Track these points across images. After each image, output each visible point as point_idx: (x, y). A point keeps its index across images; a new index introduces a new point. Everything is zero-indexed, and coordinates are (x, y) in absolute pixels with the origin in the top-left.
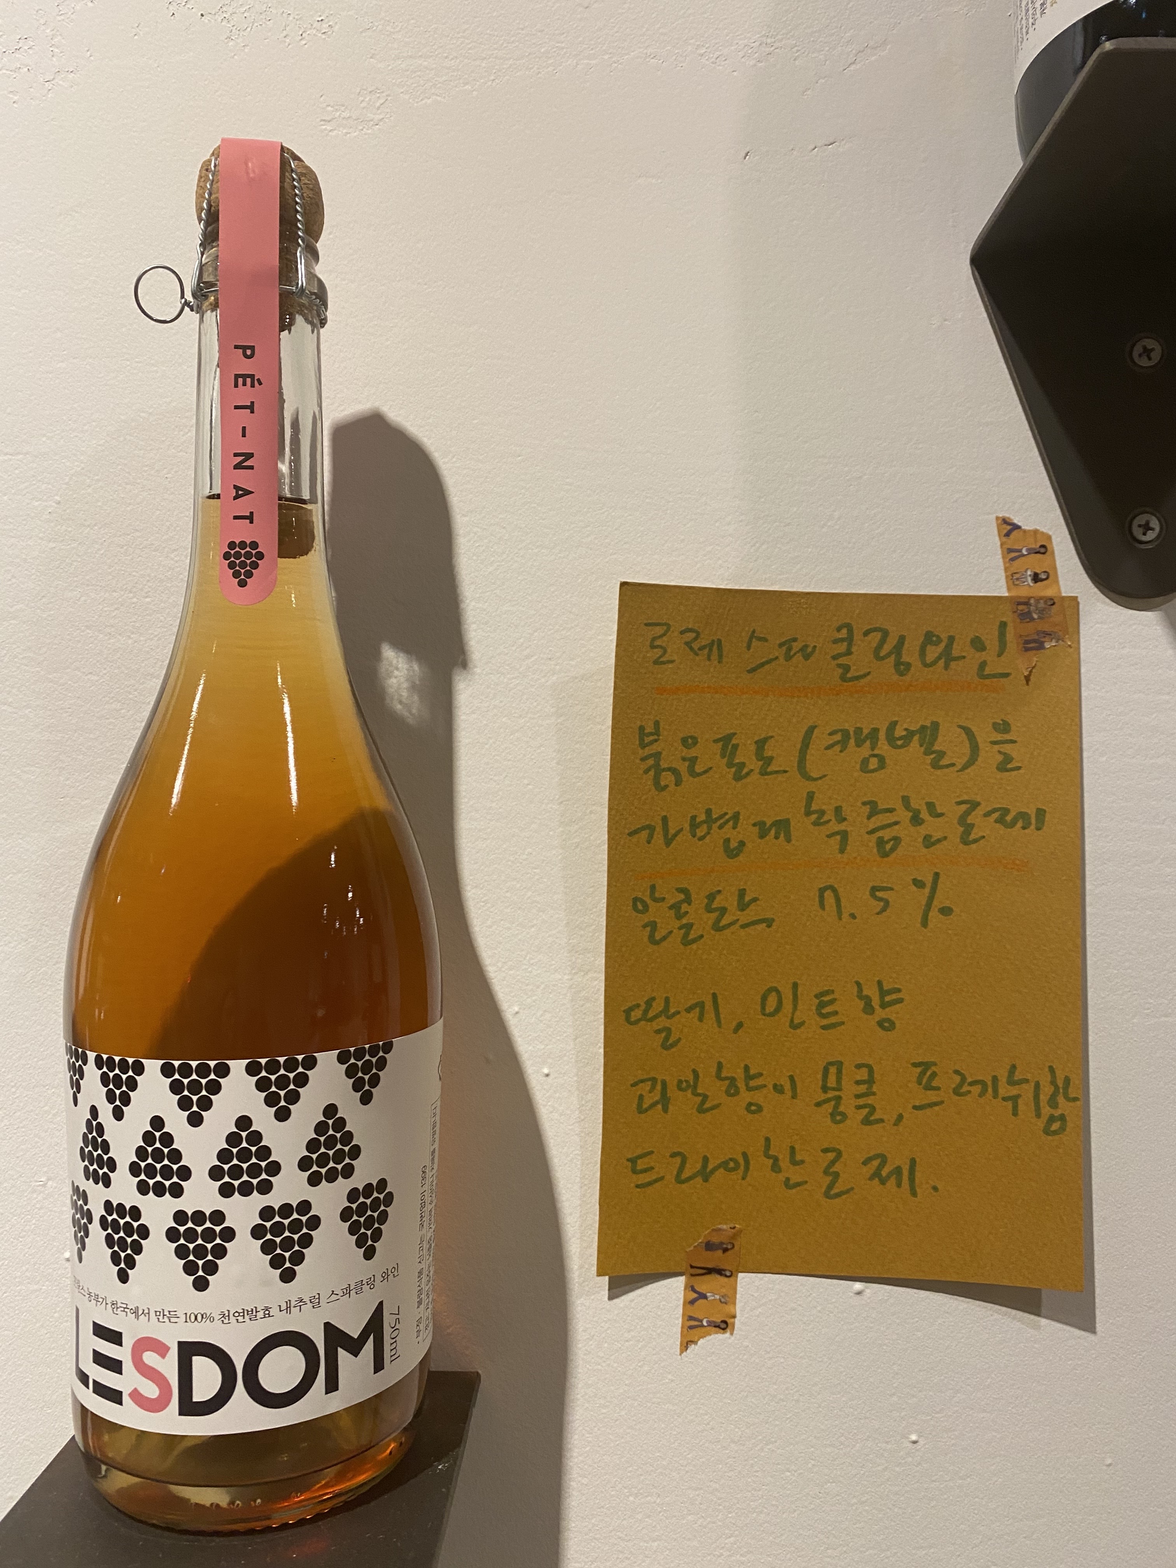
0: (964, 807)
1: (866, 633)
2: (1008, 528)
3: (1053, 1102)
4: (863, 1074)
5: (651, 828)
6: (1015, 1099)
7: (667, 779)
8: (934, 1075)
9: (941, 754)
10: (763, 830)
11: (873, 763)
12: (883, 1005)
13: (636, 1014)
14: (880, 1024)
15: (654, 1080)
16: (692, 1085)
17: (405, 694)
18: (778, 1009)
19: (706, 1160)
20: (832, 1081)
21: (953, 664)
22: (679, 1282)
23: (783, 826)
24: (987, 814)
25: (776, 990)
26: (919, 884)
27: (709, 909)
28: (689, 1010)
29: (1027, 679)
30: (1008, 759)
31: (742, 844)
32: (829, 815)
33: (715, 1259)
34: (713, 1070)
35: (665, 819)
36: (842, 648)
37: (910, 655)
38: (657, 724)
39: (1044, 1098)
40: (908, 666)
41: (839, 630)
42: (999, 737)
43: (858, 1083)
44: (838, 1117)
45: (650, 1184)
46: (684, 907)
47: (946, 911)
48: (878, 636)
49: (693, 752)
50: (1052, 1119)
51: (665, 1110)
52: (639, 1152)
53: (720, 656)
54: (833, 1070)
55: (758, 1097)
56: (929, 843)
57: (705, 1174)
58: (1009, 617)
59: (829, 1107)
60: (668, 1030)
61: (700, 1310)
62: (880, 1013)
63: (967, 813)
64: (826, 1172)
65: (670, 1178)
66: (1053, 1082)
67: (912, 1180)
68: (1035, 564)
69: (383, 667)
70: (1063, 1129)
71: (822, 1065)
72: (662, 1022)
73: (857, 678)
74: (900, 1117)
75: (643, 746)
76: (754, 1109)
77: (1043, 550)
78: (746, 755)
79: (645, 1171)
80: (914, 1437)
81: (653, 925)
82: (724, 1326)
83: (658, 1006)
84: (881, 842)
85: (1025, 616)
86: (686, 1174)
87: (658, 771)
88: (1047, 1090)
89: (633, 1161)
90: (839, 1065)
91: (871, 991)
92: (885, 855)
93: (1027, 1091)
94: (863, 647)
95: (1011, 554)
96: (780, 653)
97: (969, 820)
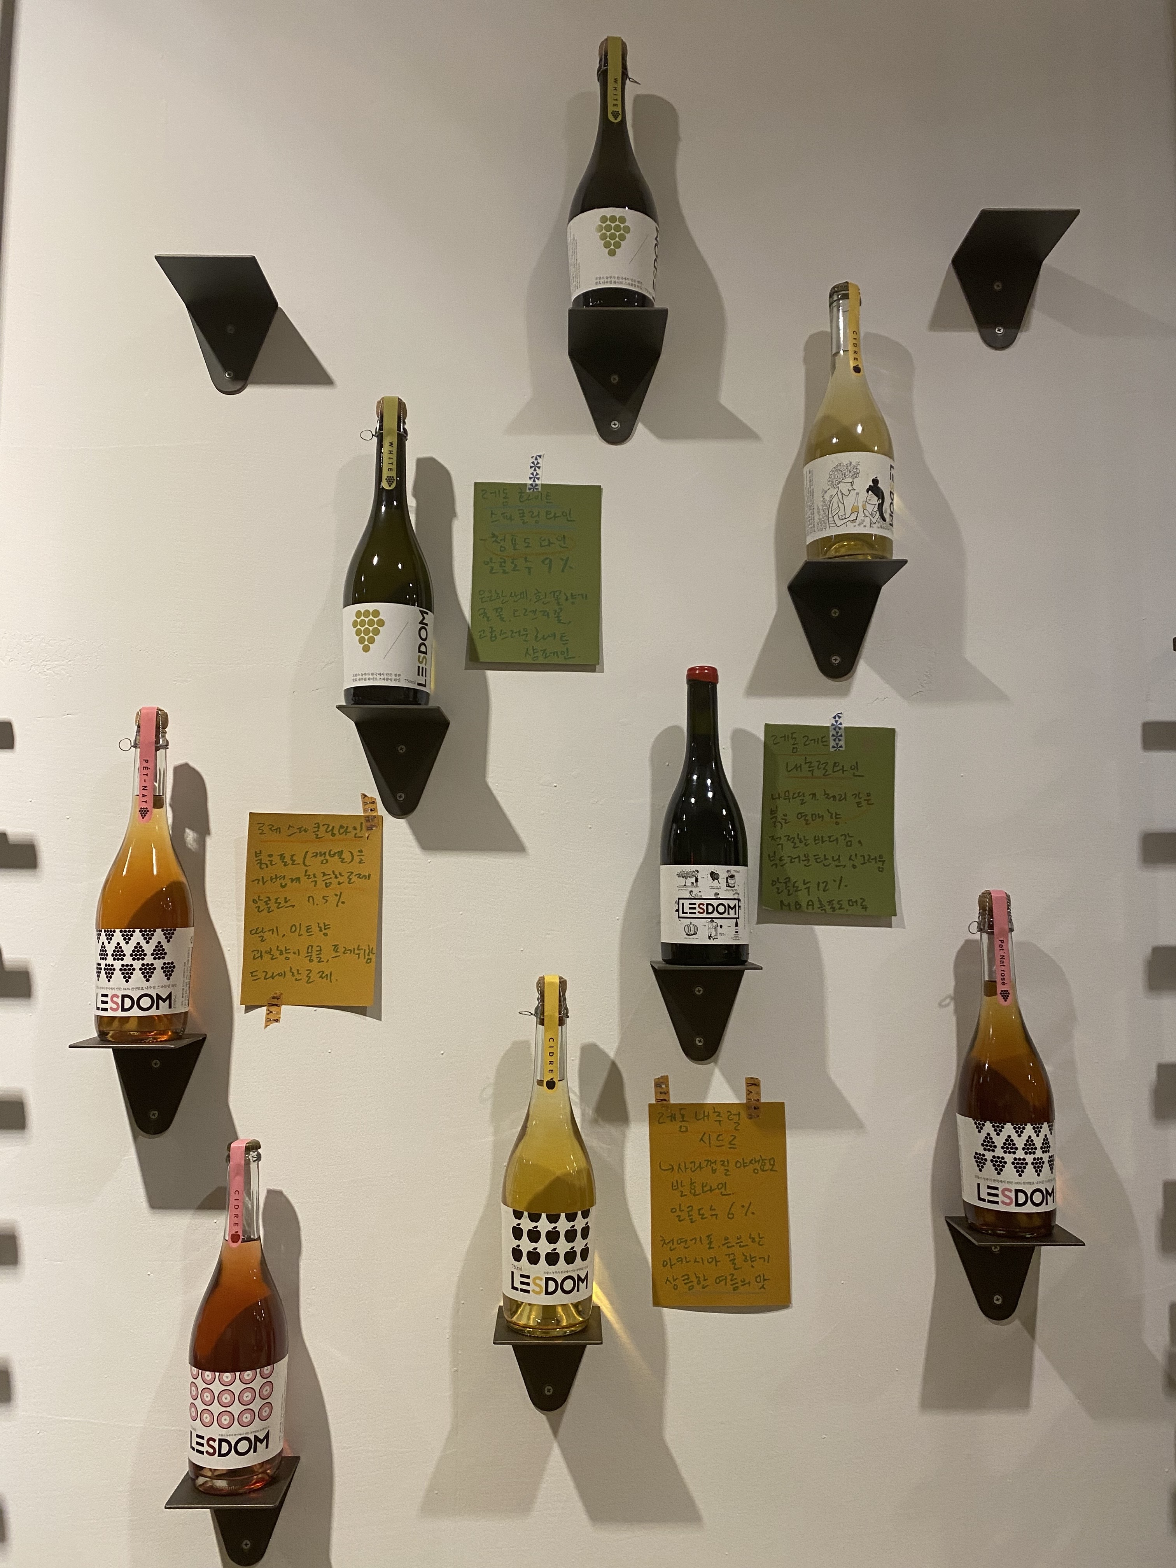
0: (349, 874)
1: (323, 825)
2: (364, 796)
3: (369, 955)
4: (318, 949)
5: (259, 880)
6: (359, 954)
7: (264, 866)
8: (338, 948)
9: (344, 859)
10: (292, 880)
11: (325, 861)
12: (325, 929)
13: (253, 932)
14: (324, 934)
15: (258, 950)
16: (269, 952)
17: (191, 842)
18: (295, 931)
19: (273, 973)
20: (310, 951)
21: (348, 834)
22: (265, 1008)
23: (298, 879)
24: (356, 875)
25: (295, 925)
26: (336, 895)
27: (276, 902)
28: (269, 931)
29: (368, 838)
30: (362, 860)
31: (286, 884)
32: (312, 876)
33: (275, 1001)
34: (276, 948)
35: (263, 877)
36: (316, 829)
37: (336, 831)
38: (261, 851)
39: (367, 953)
40: (335, 834)
41: (315, 824)
42: (360, 854)
43: (317, 951)
44: (311, 961)
45: (256, 980)
46: (268, 902)
47: (343, 903)
48: (327, 826)
49: (271, 859)
50: (368, 959)
51: (262, 959)
52: (254, 970)
53: (280, 832)
54: (310, 948)
55: (289, 955)
56: (339, 883)
57: (273, 977)
58: (363, 820)
59: (309, 958)
60: (263, 937)
61: (272, 1017)
62: (324, 931)
63: (350, 875)
64: (307, 976)
65: (263, 978)
66: (369, 949)
67: (330, 978)
68: (372, 806)
69: (186, 835)
70: (370, 962)
71: (307, 946)
72: (262, 934)
73: (320, 838)
74: (328, 960)
75: (256, 857)
76: (287, 959)
77: (373, 802)
78: (288, 859)
79: (255, 976)
80: (330, 1051)
81: (259, 907)
82: (277, 1021)
83: (260, 930)
84: (326, 883)
85: (368, 821)
86: (267, 977)
87: (261, 864)
88: (367, 951)
89: (252, 973)
90: (312, 947)
91: (322, 925)
92: (327, 887)
93: (362, 952)
94: (323, 829)
95: (365, 803)
96: (298, 831)
97: (351, 877)
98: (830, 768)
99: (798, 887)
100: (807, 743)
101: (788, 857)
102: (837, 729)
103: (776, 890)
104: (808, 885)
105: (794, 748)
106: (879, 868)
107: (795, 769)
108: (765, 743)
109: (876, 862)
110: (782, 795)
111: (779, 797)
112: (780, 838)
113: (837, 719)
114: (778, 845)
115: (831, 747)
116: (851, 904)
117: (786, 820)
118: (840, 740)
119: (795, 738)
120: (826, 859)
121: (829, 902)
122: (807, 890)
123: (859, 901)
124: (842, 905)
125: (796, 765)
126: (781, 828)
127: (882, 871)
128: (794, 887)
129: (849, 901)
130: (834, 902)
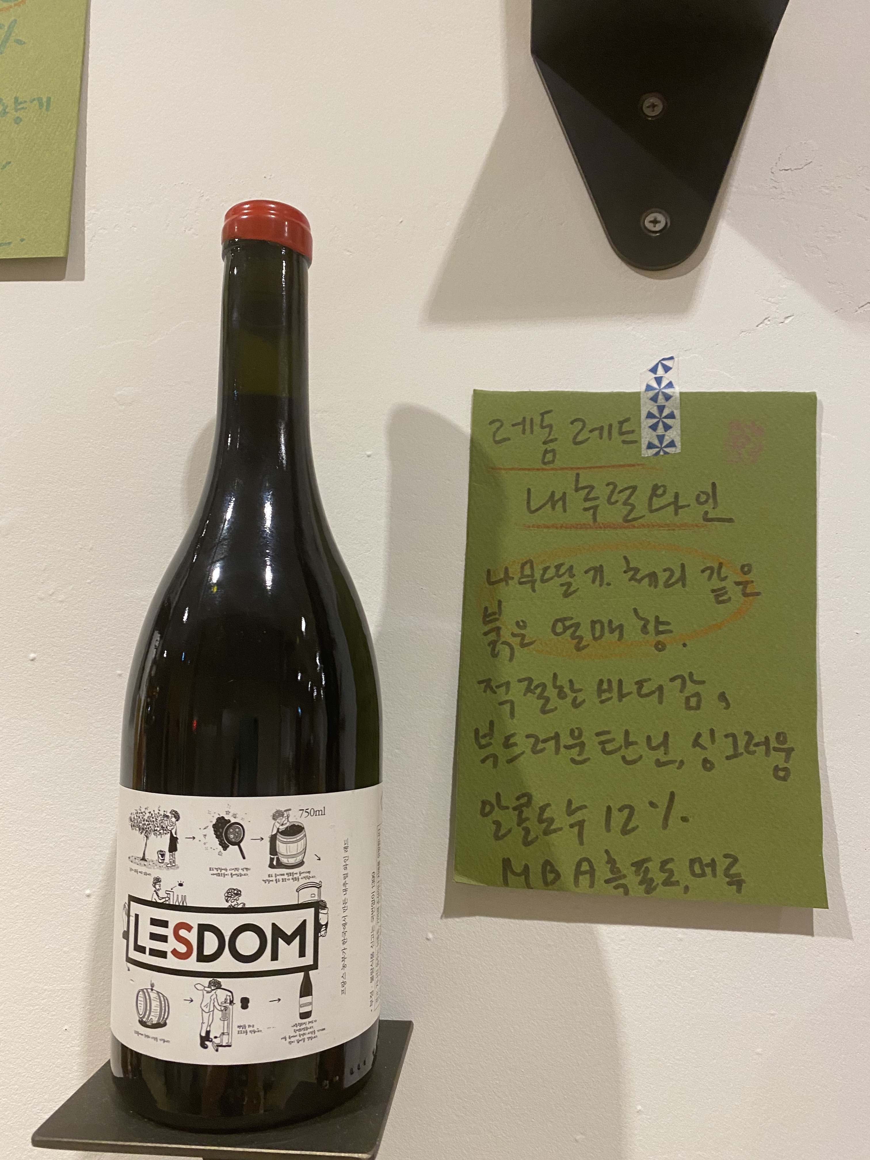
98: (640, 499)
99: (551, 821)
100: (580, 438)
101: (528, 736)
102: (661, 400)
103: (494, 827)
104: (578, 816)
105: (546, 452)
106: (776, 769)
107: (549, 505)
108: (472, 441)
109: (767, 753)
110: (515, 571)
111: (507, 578)
112: (508, 684)
113: (660, 371)
114: (501, 704)
115: (644, 446)
116: (697, 869)
117: (523, 636)
118: (667, 427)
119: (550, 426)
120: (628, 744)
121: (638, 865)
122: (576, 829)
123: (722, 864)
124: (671, 872)
125: (553, 494)
126: (511, 660)
127: (784, 779)
128: (541, 821)
129: (692, 862)
130: (649, 865)
